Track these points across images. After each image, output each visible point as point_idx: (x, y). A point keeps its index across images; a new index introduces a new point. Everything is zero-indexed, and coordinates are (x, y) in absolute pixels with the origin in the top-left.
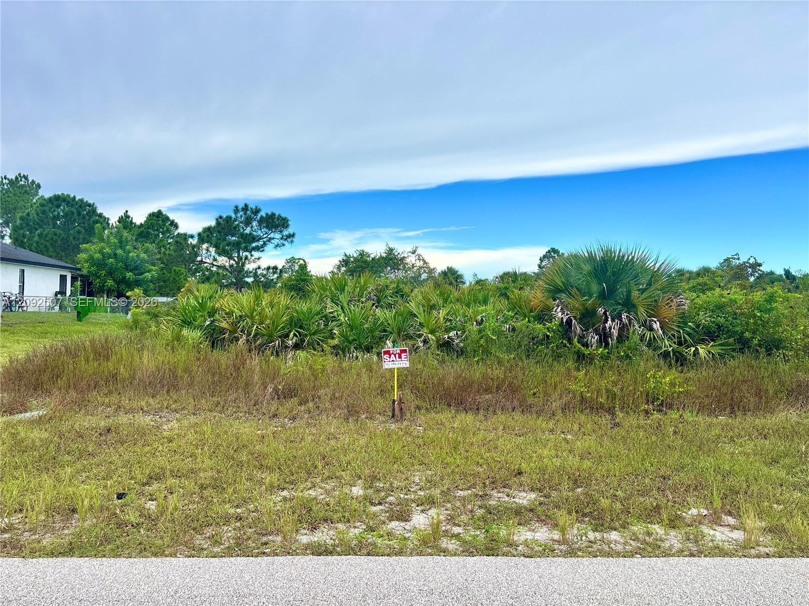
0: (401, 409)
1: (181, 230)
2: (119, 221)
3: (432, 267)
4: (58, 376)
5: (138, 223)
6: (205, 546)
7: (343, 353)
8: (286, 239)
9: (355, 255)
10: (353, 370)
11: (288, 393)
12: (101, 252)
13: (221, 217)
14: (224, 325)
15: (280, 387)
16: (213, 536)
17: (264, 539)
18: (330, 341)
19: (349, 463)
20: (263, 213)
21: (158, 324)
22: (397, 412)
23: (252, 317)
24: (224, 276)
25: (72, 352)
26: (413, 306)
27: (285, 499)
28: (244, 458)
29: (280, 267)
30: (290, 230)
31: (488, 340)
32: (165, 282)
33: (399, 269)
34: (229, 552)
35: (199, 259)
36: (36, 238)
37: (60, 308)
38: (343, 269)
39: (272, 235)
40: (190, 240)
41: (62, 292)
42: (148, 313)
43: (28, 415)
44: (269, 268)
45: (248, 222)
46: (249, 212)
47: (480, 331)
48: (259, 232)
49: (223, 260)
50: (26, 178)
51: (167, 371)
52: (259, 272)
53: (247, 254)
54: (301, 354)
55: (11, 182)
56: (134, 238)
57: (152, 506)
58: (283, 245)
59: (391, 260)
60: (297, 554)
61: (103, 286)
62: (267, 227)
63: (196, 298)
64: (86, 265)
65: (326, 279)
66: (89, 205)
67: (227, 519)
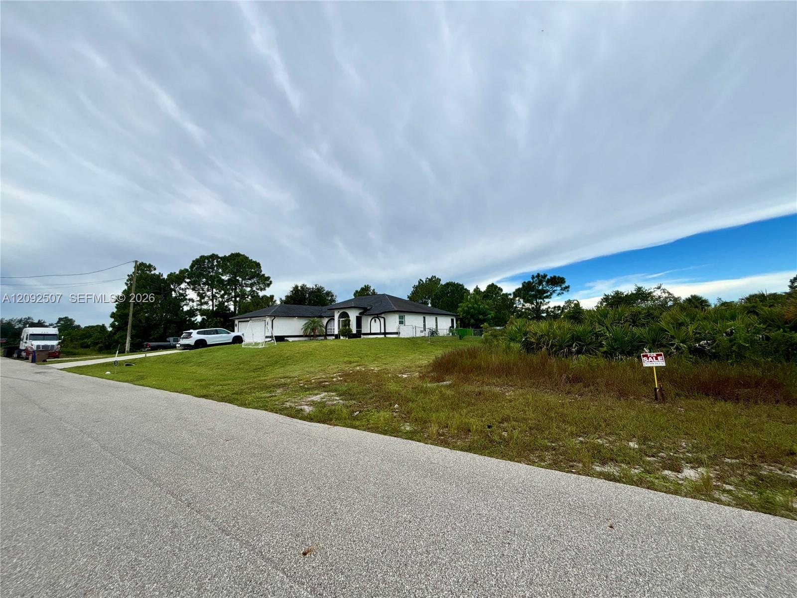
0: (663, 395)
1: (504, 292)
2: (474, 291)
3: (676, 297)
4: (455, 366)
5: (483, 291)
6: (536, 461)
7: (612, 356)
8: (564, 290)
9: (612, 295)
10: (620, 367)
11: (576, 379)
12: (467, 307)
13: (525, 282)
14: (533, 340)
15: (570, 376)
16: (540, 456)
17: (571, 464)
18: (600, 349)
19: (624, 426)
20: (548, 277)
21: (498, 340)
22: (659, 396)
23: (548, 336)
24: (529, 314)
25: (460, 354)
26: (663, 324)
27: (581, 442)
28: (553, 415)
29: (562, 306)
30: (566, 284)
31: (740, 347)
32: (498, 319)
33: (647, 301)
34: (549, 467)
35: (515, 305)
36: (440, 303)
37: (452, 334)
38: (605, 304)
39: (555, 289)
40: (509, 296)
41: (452, 326)
42: (492, 335)
43: (445, 383)
44: (555, 307)
45: (540, 283)
46: (540, 278)
47: (731, 341)
48: (547, 288)
49: (528, 305)
50: (435, 277)
51: (505, 365)
52: (549, 310)
53: (541, 300)
54: (582, 357)
55: (429, 279)
56: (481, 298)
57: (505, 434)
58: (563, 293)
59: (641, 295)
60: (594, 477)
61: (470, 323)
62: (552, 284)
63: (516, 327)
64: (461, 313)
65: (594, 311)
66: (461, 285)
67: (547, 449)
